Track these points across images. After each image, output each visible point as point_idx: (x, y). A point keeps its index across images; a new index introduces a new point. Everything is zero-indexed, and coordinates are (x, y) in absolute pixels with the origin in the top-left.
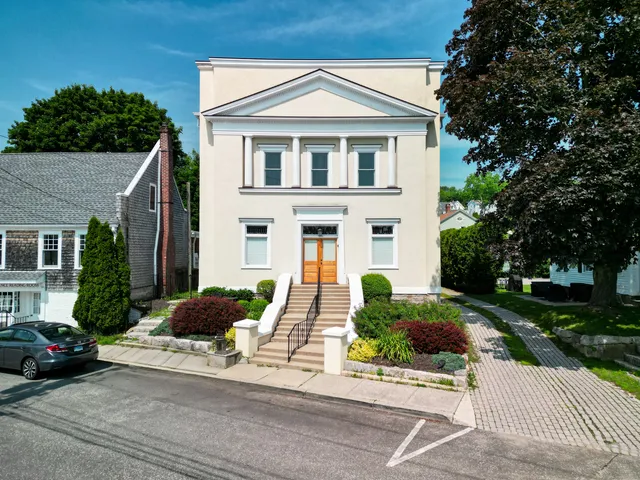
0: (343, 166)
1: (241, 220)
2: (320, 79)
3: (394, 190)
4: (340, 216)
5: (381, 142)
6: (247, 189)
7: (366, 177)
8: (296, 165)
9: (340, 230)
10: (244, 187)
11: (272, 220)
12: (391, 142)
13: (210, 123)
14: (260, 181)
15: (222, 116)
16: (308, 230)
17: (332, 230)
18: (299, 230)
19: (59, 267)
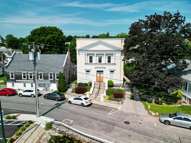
0: (104, 60)
1: (85, 70)
2: (100, 42)
3: (115, 64)
4: (104, 69)
5: (112, 54)
7: (109, 61)
8: (95, 59)
9: (104, 72)
10: (86, 64)
11: (91, 70)
12: (114, 55)
13: (79, 51)
14: (88, 62)
15: (81, 50)
16: (98, 71)
17: (102, 71)
18: (96, 71)
19: (53, 79)
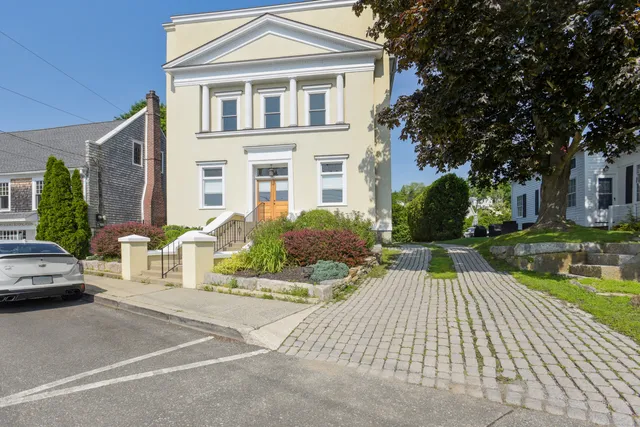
0: (294, 106)
1: (199, 163)
3: (343, 126)
5: (330, 80)
6: (203, 134)
7: (317, 118)
10: (201, 133)
11: (226, 162)
12: (339, 79)
13: (172, 76)
14: (218, 125)
17: (283, 170)
18: (250, 171)
